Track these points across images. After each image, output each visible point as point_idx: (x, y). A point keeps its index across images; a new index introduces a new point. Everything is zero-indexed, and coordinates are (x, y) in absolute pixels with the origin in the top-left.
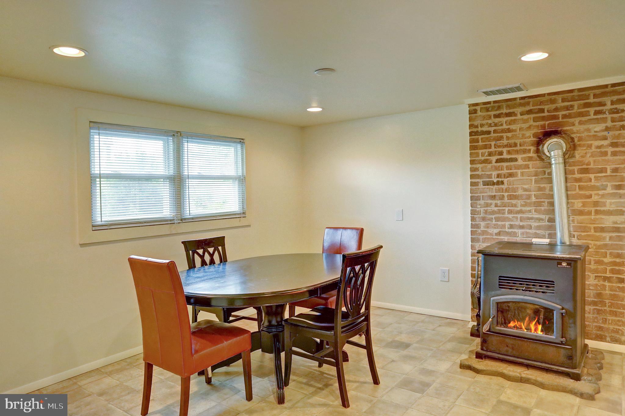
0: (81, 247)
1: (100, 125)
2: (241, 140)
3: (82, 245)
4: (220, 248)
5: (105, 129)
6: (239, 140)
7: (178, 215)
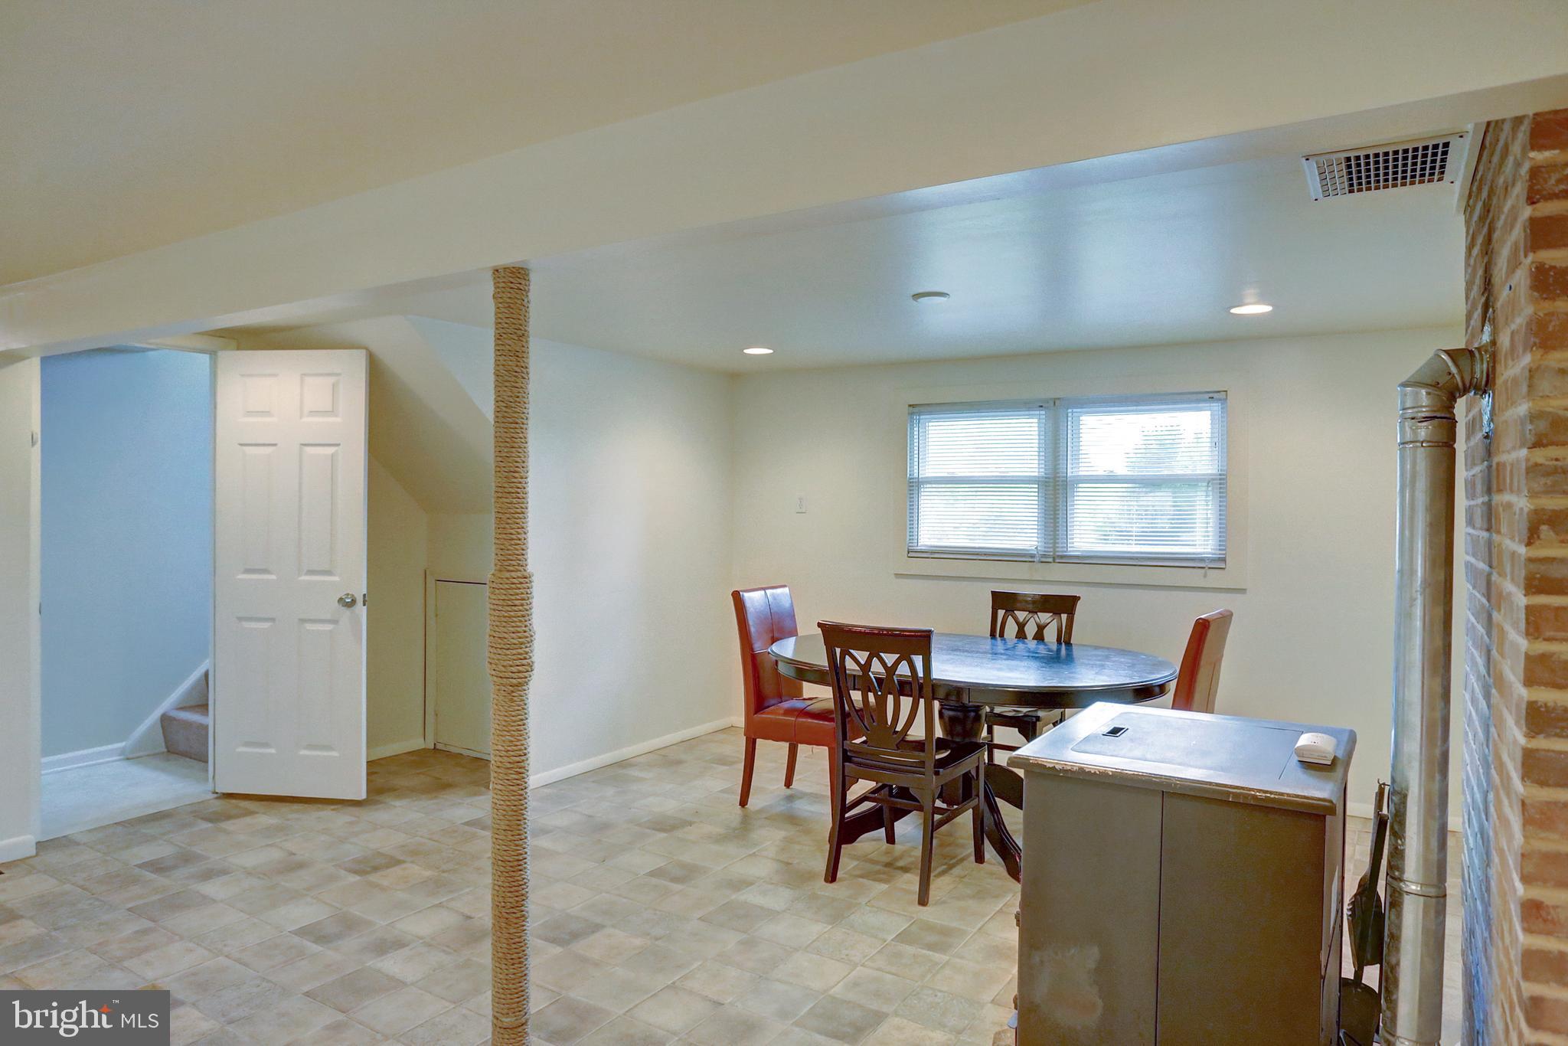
0: (897, 578)
1: (922, 409)
2: (1211, 395)
3: (898, 576)
4: (1064, 616)
5: (930, 413)
6: (1207, 396)
7: (1048, 548)
